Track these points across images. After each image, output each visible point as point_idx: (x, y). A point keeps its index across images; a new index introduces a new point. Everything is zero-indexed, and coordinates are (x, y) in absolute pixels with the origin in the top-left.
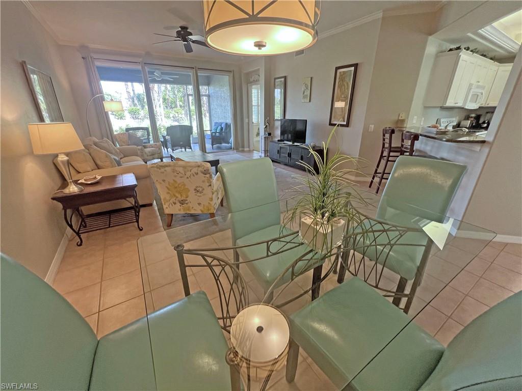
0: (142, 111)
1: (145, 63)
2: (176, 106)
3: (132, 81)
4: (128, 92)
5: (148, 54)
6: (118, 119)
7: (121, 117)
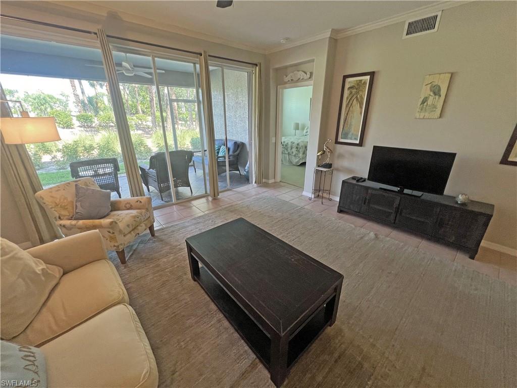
0: (96, 118)
1: (108, 36)
2: (137, 112)
3: (80, 78)
4: (76, 95)
5: (113, 17)
6: (64, 128)
7: (68, 126)
